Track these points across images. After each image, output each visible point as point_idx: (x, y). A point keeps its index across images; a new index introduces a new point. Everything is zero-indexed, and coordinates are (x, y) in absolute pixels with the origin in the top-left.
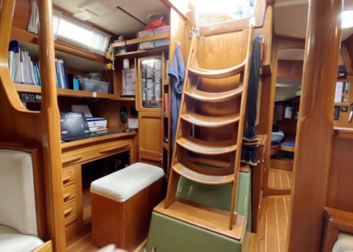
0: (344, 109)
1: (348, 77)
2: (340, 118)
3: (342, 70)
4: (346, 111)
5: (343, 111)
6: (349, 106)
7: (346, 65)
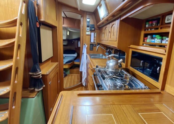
0: (95, 45)
1: (96, 30)
2: (93, 50)
3: (93, 27)
4: (96, 46)
5: (94, 46)
6: (96, 44)
7: (95, 24)
